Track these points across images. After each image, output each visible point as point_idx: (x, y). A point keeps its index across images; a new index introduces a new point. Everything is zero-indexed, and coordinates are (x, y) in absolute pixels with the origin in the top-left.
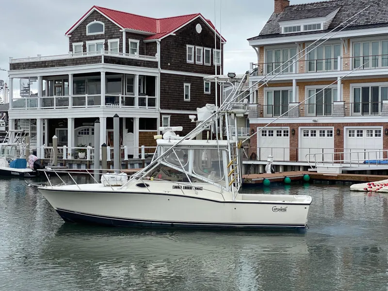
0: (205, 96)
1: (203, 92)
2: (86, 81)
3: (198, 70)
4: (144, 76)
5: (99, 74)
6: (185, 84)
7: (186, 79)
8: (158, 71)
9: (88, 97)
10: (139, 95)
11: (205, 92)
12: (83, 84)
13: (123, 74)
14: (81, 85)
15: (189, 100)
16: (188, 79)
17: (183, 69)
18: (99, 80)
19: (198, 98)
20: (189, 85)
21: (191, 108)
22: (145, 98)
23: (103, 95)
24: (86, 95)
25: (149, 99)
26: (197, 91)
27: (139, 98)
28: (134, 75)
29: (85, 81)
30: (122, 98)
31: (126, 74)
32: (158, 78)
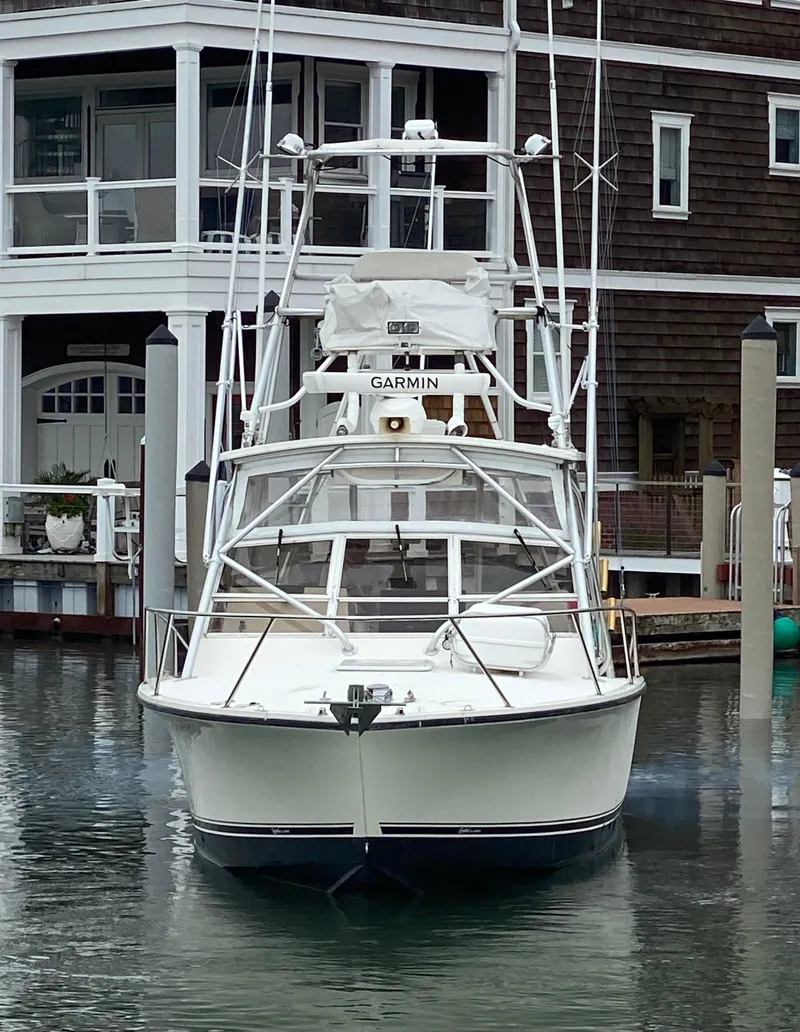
0: (771, 188)
1: (766, 168)
2: (89, 101)
3: (736, 38)
4: (422, 69)
5: (164, 58)
6: (660, 120)
7: (665, 85)
8: (501, 44)
9: (102, 194)
10: (394, 184)
11: (773, 163)
12: (68, 121)
13: (300, 58)
14: (59, 126)
15: (681, 209)
16: (677, 88)
17: (646, 28)
18: (168, 95)
19: (730, 197)
20: (683, 123)
21: (693, 257)
22: (426, 200)
23: (187, 182)
24: (92, 185)
25: (449, 205)
26: (731, 160)
27: (395, 202)
28: (363, 68)
29: (78, 100)
30: (297, 198)
31: (317, 59)
32: (501, 84)
